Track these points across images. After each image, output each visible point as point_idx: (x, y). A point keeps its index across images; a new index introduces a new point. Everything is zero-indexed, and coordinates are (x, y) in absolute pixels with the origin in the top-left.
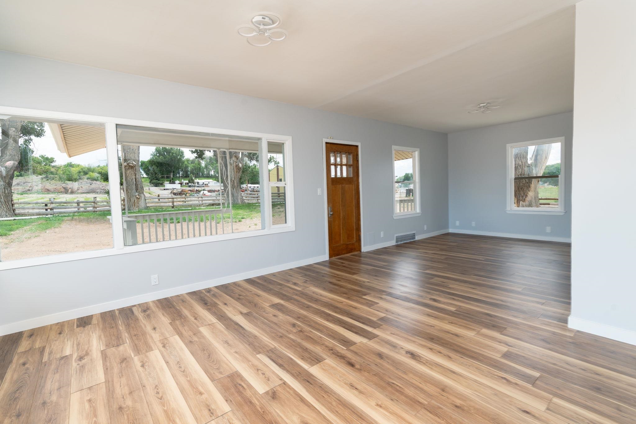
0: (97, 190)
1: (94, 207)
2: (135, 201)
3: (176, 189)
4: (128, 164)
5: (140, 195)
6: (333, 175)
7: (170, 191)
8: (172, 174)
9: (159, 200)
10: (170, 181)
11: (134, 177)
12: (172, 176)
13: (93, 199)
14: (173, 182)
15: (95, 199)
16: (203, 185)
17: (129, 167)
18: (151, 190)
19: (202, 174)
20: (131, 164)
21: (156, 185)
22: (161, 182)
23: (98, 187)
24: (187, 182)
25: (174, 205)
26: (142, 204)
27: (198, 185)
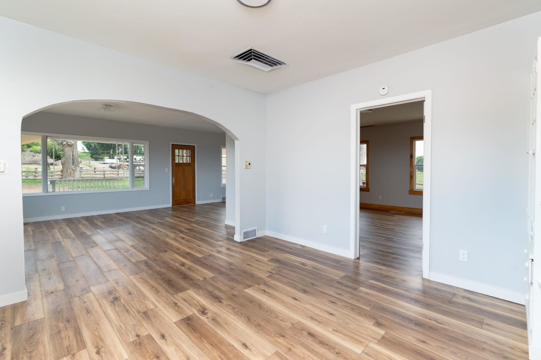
0: (39, 162)
1: (35, 176)
2: (71, 172)
3: (114, 164)
4: (67, 143)
5: (76, 168)
6: (177, 161)
7: (109, 165)
8: (112, 150)
9: (95, 172)
10: (110, 156)
11: (71, 153)
12: (112, 152)
13: (34, 169)
14: (112, 157)
15: (36, 169)
16: (140, 161)
17: (67, 145)
18: (91, 163)
19: (140, 152)
20: (69, 143)
21: (96, 159)
22: (101, 157)
23: (40, 159)
24: (125, 157)
25: (105, 177)
26: (77, 175)
27: (135, 161)
